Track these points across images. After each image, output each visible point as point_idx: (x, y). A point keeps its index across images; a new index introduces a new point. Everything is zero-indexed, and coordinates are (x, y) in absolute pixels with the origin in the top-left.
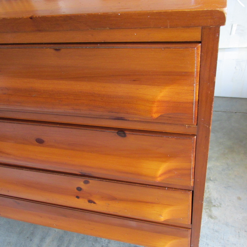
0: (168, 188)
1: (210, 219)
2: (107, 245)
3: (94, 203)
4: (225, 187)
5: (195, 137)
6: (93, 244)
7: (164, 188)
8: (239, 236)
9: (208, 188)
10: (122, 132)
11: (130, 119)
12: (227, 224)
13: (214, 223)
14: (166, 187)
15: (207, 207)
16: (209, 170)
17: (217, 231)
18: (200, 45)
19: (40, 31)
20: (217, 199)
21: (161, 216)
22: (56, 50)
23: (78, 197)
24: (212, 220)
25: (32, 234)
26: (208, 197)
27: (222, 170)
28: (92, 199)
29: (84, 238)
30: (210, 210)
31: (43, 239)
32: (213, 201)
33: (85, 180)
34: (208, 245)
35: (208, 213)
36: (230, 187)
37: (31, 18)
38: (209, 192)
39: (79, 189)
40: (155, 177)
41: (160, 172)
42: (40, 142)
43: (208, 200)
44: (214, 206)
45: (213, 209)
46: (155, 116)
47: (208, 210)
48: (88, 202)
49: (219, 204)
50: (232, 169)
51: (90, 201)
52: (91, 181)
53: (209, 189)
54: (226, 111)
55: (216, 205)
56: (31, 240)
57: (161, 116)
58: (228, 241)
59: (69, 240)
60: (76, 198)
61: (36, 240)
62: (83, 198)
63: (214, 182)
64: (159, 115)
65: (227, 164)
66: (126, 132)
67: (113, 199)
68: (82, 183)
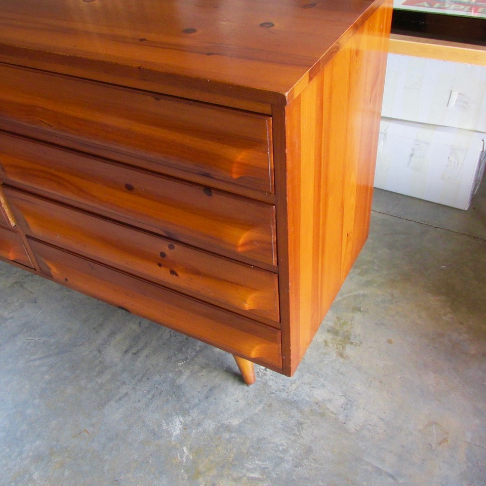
0: (254, 266)
1: (339, 357)
2: (193, 358)
3: (177, 275)
4: (376, 324)
5: (274, 207)
6: (175, 353)
7: (249, 266)
8: (370, 386)
9: (352, 320)
10: (208, 190)
11: (217, 177)
12: (359, 369)
13: (342, 364)
14: (252, 265)
15: (341, 343)
16: (364, 298)
17: (342, 374)
18: (271, 118)
19: (145, 80)
20: (359, 335)
21: (246, 302)
22: (157, 99)
23: (160, 265)
24: (341, 360)
25: (101, 325)
26: (347, 331)
27: (382, 302)
28: (175, 269)
29: (165, 344)
30: (343, 347)
31: (113, 334)
32: (352, 337)
33: (170, 243)
34: (324, 386)
35: (340, 350)
36: (384, 325)
37: (139, 68)
38: (351, 324)
39: (163, 255)
40: (236, 246)
41: (241, 241)
42: (129, 188)
43: (346, 334)
44: (352, 343)
45: (348, 347)
46: (235, 176)
47: (341, 346)
48: (169, 273)
49: (358, 342)
50: (396, 302)
51: (173, 272)
52: (176, 246)
53: (353, 322)
54: (423, 223)
55: (355, 343)
56: (97, 332)
57: (240, 177)
58: (352, 388)
59: (146, 342)
60: (158, 266)
61: (104, 334)
62: (166, 266)
63: (364, 315)
64: (239, 176)
65: (392, 296)
66: (213, 191)
67: (197, 273)
68: (167, 248)
